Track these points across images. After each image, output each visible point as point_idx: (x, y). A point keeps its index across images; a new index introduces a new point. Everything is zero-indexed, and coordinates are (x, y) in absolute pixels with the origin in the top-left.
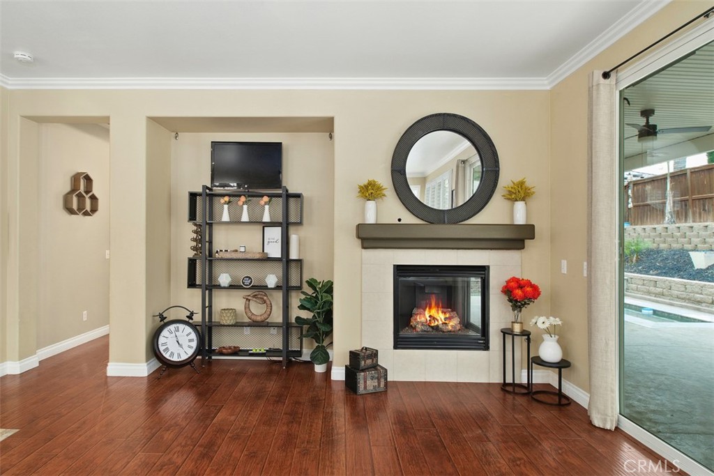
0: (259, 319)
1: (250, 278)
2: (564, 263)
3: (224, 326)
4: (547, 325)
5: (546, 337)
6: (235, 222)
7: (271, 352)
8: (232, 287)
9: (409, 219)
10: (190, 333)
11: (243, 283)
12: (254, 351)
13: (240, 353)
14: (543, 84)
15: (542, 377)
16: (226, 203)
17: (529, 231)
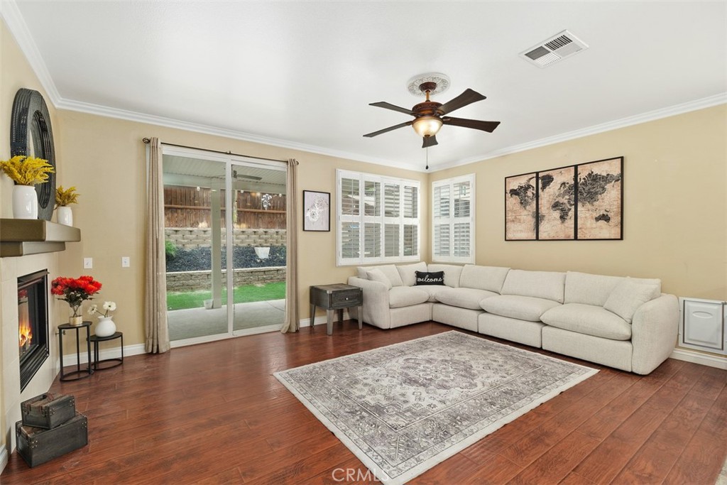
2: (88, 261)
5: (102, 318)
17: (76, 235)
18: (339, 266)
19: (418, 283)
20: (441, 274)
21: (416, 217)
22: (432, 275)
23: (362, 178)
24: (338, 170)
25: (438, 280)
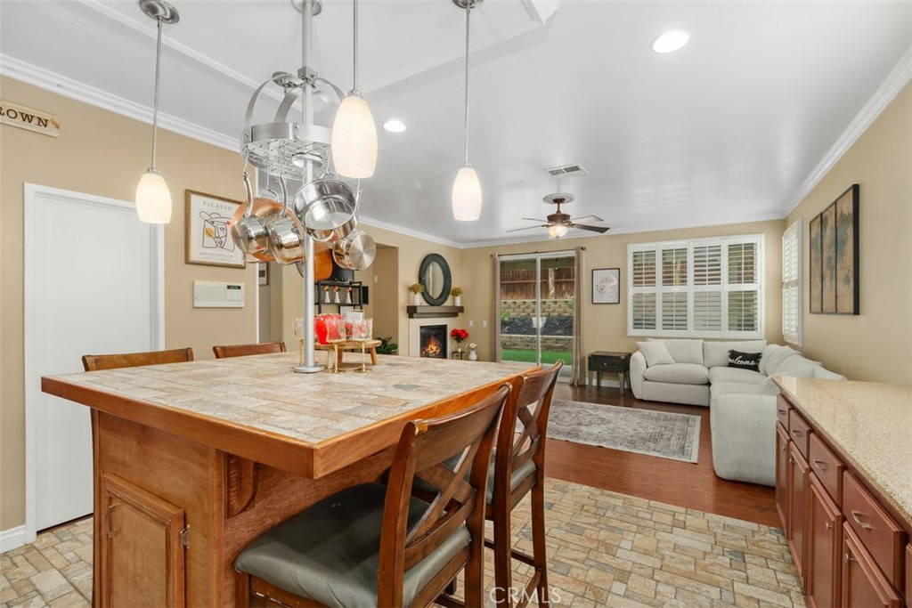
2: (473, 322)
4: (474, 347)
5: (471, 351)
6: (332, 302)
9: (425, 304)
14: (461, 246)
16: (327, 290)
17: (461, 309)
18: (631, 337)
19: (731, 365)
20: (757, 357)
21: (755, 283)
22: (746, 356)
23: (659, 247)
24: (629, 245)
25: (753, 363)
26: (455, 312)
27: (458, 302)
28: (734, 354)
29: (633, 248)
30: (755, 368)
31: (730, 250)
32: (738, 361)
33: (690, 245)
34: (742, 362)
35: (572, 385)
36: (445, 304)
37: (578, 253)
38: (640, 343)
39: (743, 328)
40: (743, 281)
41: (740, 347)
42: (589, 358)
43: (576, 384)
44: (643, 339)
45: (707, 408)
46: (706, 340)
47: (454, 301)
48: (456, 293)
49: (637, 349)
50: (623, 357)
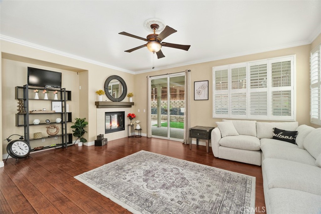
0: (54, 134)
1: (49, 120)
2: (139, 110)
3: (36, 139)
4: (138, 122)
5: (137, 124)
6: (41, 99)
7: (58, 145)
8: (40, 124)
9: (108, 100)
10: (24, 144)
11: (46, 122)
12: (52, 146)
13: (44, 148)
14: (134, 73)
15: (137, 133)
16: (36, 92)
17: (133, 104)
18: (214, 118)
19: (274, 138)
20: (294, 134)
21: (290, 85)
22: (285, 133)
23: (229, 67)
24: (213, 67)
25: (291, 138)
26: (130, 105)
27: (131, 100)
28: (276, 131)
29: (215, 69)
30: (293, 142)
31: (273, 66)
32: (280, 135)
33: (248, 65)
34: (283, 137)
35: (184, 144)
36: (123, 101)
37: (187, 73)
38: (218, 123)
39: (282, 114)
40: (282, 85)
41: (281, 126)
42: (190, 131)
43: (185, 144)
44: (221, 120)
45: (260, 167)
46: (258, 121)
47: (129, 100)
48: (130, 96)
49: (217, 126)
50: (208, 131)
